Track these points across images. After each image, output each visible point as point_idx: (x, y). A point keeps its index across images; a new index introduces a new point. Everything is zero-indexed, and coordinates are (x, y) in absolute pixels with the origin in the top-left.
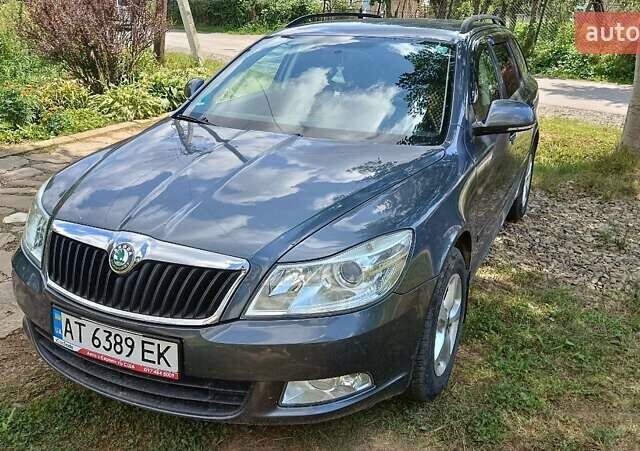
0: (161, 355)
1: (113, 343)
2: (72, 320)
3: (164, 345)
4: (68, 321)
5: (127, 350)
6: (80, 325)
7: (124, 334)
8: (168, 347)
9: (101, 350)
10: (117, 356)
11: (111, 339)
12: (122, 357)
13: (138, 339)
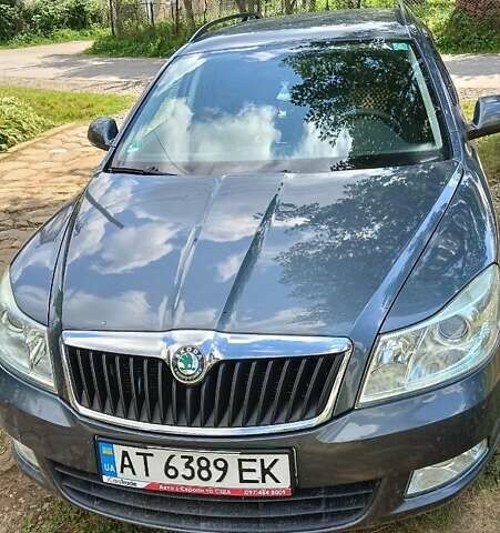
0: (265, 472)
1: (196, 468)
2: (132, 451)
3: (268, 459)
4: (125, 454)
5: (217, 474)
6: (145, 455)
7: (212, 457)
8: (276, 461)
9: (180, 481)
10: (204, 484)
11: (194, 465)
12: (212, 483)
13: (232, 458)
